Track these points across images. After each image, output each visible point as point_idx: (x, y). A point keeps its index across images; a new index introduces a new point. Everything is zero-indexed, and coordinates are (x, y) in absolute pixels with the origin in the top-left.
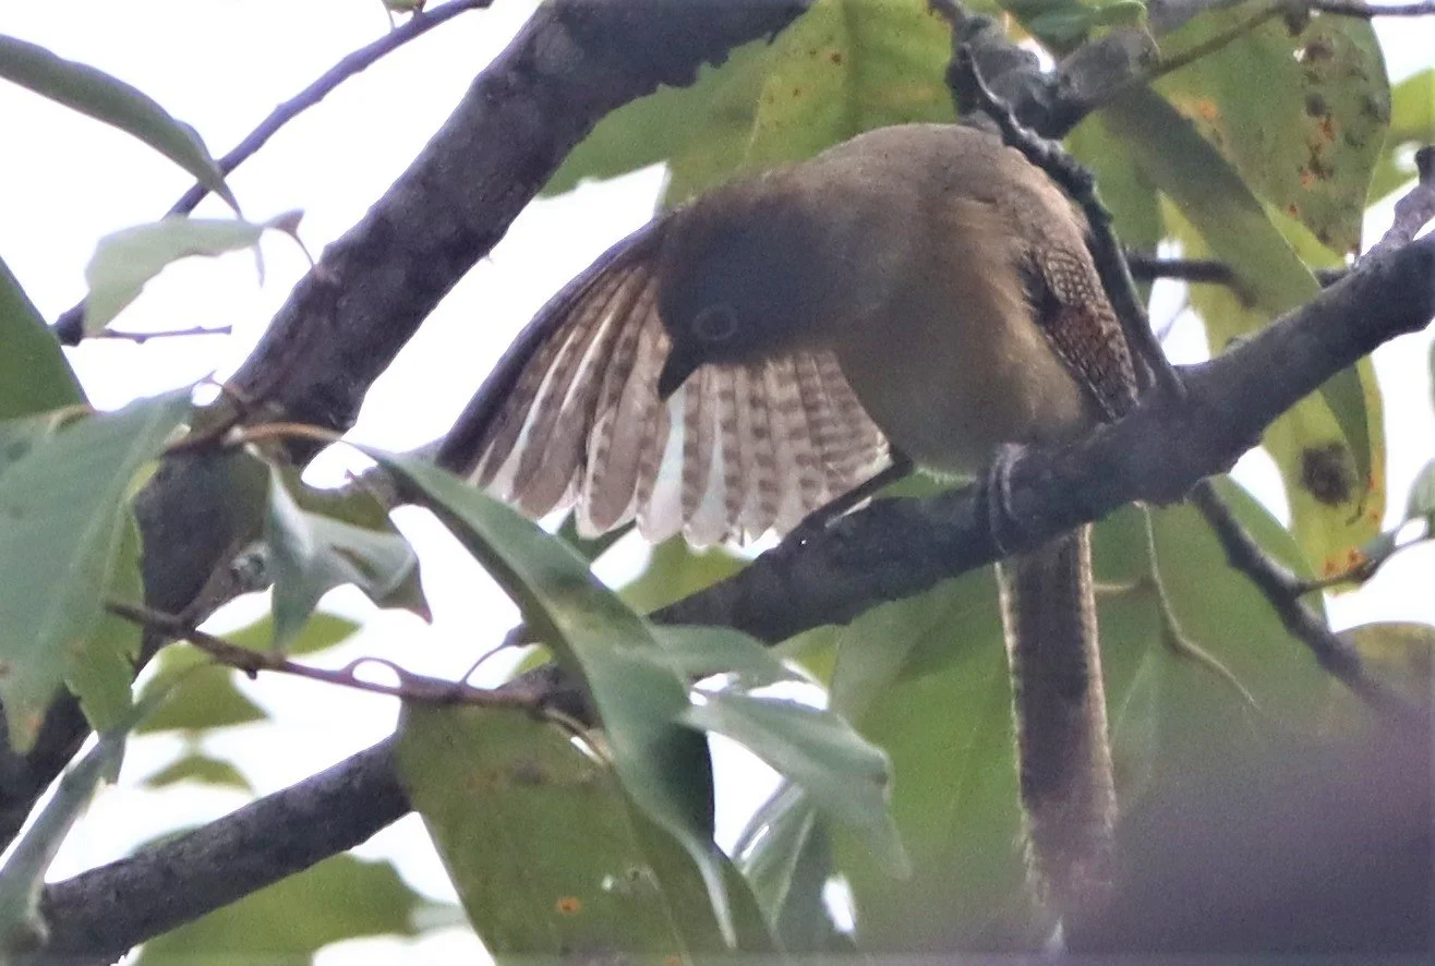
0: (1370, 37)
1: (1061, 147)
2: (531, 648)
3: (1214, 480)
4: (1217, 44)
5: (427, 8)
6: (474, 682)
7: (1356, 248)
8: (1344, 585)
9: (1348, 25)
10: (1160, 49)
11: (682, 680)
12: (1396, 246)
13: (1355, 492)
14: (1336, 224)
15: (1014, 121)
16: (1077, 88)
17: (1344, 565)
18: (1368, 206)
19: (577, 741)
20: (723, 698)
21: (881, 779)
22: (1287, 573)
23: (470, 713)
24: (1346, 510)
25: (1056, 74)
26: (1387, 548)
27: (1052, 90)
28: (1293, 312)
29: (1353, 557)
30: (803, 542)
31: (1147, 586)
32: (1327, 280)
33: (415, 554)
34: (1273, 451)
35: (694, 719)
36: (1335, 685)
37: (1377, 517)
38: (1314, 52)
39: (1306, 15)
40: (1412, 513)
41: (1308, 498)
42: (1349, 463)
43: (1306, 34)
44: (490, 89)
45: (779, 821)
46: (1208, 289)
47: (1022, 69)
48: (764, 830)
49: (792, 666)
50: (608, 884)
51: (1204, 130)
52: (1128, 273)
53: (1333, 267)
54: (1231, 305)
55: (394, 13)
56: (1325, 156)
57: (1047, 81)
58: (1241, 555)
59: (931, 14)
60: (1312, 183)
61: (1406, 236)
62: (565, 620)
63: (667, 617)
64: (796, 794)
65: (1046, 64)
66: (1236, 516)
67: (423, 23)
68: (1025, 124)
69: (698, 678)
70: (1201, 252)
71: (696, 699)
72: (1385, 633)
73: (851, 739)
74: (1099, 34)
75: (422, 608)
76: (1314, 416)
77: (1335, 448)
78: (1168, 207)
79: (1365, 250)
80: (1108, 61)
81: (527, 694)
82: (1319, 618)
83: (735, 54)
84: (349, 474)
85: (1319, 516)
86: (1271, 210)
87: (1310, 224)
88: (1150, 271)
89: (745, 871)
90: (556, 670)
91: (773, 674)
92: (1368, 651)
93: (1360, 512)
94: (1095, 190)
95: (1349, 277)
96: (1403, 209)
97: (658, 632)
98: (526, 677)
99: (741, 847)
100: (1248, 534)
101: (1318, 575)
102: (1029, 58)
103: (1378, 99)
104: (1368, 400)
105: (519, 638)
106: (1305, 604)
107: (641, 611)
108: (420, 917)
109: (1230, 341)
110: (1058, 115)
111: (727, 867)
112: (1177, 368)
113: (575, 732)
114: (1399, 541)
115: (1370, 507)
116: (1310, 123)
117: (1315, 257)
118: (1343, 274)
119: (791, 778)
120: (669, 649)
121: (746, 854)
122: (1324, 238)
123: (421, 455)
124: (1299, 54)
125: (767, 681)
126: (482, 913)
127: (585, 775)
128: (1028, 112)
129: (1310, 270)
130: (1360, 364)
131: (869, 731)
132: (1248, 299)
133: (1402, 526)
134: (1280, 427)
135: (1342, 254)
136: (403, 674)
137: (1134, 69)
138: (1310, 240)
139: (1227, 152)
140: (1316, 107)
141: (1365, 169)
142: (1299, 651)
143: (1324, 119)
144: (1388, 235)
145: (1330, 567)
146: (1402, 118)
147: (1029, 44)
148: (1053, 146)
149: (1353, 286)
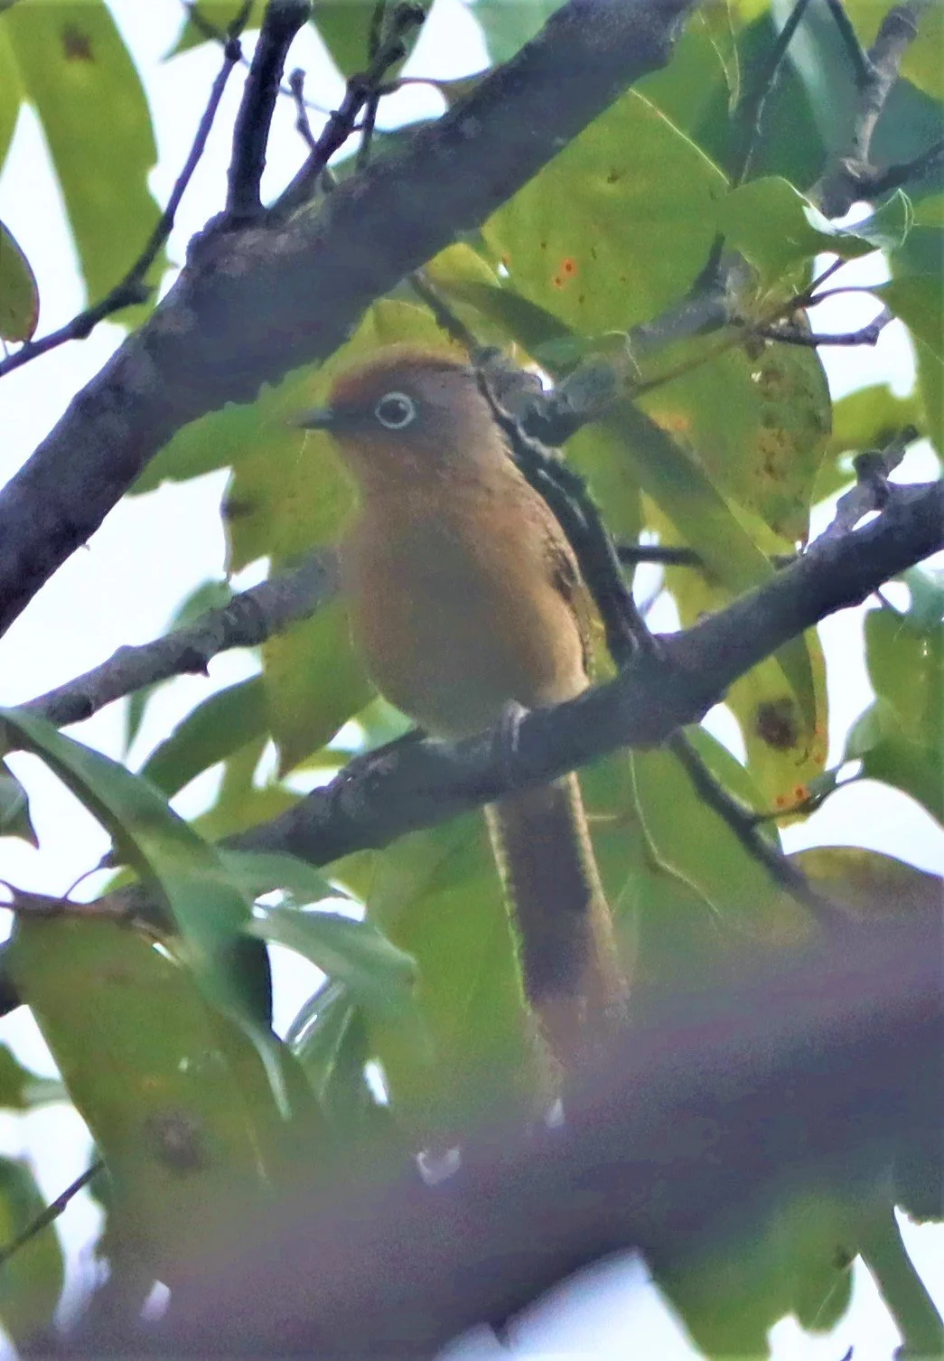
0: (817, 361)
1: (560, 454)
2: (116, 871)
3: (687, 730)
4: (691, 366)
5: (36, 338)
6: (73, 897)
7: (804, 537)
8: (793, 817)
9: (797, 352)
10: (642, 371)
11: (245, 897)
12: (838, 536)
13: (802, 740)
14: (789, 516)
15: (521, 432)
16: (573, 404)
17: (792, 799)
18: (816, 502)
19: (158, 946)
20: (278, 912)
21: (411, 980)
22: (747, 806)
23: (72, 924)
24: (794, 754)
25: (554, 392)
26: (829, 785)
27: (553, 405)
28: (753, 590)
29: (800, 793)
30: (349, 779)
31: (630, 817)
32: (780, 563)
33: (26, 794)
34: (733, 706)
35: (254, 930)
36: (786, 900)
37: (821, 759)
38: (769, 374)
39: (762, 343)
40: (849, 756)
41: (762, 743)
42: (797, 715)
43: (764, 359)
44: (86, 405)
45: (325, 1012)
46: (680, 570)
47: (528, 388)
48: (314, 1018)
49: (336, 885)
50: (184, 1065)
51: (678, 440)
52: (616, 558)
53: (785, 552)
54: (700, 584)
55: (8, 343)
56: (776, 462)
57: (548, 398)
58: (708, 791)
59: (452, 342)
60: (766, 482)
61: (846, 528)
62: (150, 847)
63: (234, 843)
64: (336, 992)
65: (548, 384)
66: (704, 759)
67: (31, 351)
68: (530, 434)
69: (258, 895)
70: (675, 540)
71: (258, 913)
72: (826, 854)
73: (385, 946)
74: (591, 359)
75: (32, 838)
76: (768, 677)
77: (786, 703)
78: (648, 504)
79: (812, 538)
80: (599, 383)
81: (119, 908)
82: (775, 846)
83: (290, 376)
85: (772, 757)
86: (732, 504)
87: (766, 517)
88: (635, 555)
89: (297, 1052)
90: (141, 887)
91: (323, 892)
92: (813, 870)
93: (807, 755)
94: (589, 490)
95: (798, 561)
96: (844, 505)
97: (229, 859)
98: (115, 891)
99: (294, 1031)
100: (714, 773)
101: (772, 806)
102: (534, 379)
103: (822, 413)
104: (813, 663)
105: (109, 861)
106: (762, 832)
107: (211, 836)
108: (28, 1092)
109: (700, 615)
110: (556, 426)
111: (282, 1049)
112: (658, 637)
113: (156, 939)
114: (839, 779)
115: (815, 750)
116: (763, 432)
117: (771, 543)
118: (795, 558)
119: (333, 979)
120: (234, 871)
121: (298, 1038)
122: (776, 528)
123: (29, 708)
124: (756, 377)
125: (317, 898)
127: (165, 975)
128: (533, 424)
129: (766, 554)
130: (808, 633)
131: (401, 935)
132: (713, 578)
133: (840, 767)
134: (741, 687)
135: (793, 542)
136: (16, 892)
137: (620, 390)
138: (764, 530)
139: (696, 458)
140: (769, 421)
141: (810, 470)
142: (755, 872)
143: (776, 431)
144: (831, 526)
145: (780, 801)
146: (842, 428)
147: (533, 368)
148: (554, 453)
149: (802, 569)
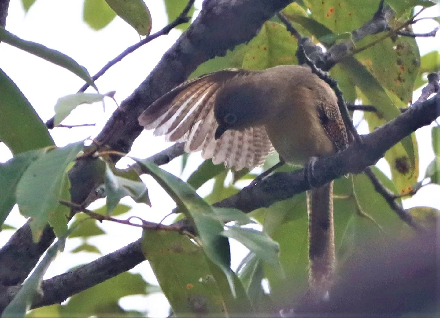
0: (415, 43)
1: (328, 74)
2: (179, 214)
3: (371, 167)
4: (373, 44)
5: (150, 35)
6: (163, 223)
7: (411, 102)
8: (407, 197)
9: (408, 39)
10: (356, 46)
11: (222, 223)
12: (422, 101)
13: (410, 171)
14: (405, 95)
15: (315, 66)
16: (333, 57)
17: (407, 191)
18: (414, 90)
19: (192, 240)
20: (233, 228)
21: (277, 251)
22: (391, 193)
23: (163, 232)
24: (408, 175)
25: (327, 53)
26: (420, 186)
27: (326, 57)
28: (393, 120)
29: (409, 189)
30: (256, 184)
31: (352, 196)
32: (403, 111)
33: (147, 188)
34: (387, 159)
35: (225, 234)
36: (405, 224)
37: (416, 177)
38: (399, 47)
39: (397, 36)
40: (427, 176)
41: (396, 172)
42: (409, 162)
43: (397, 41)
44: (168, 57)
45: (249, 262)
46: (369, 113)
47: (317, 52)
48: (245, 265)
49: (252, 219)
50: (201, 280)
51: (368, 69)
52: (347, 109)
53: (404, 107)
54: (375, 118)
55: (141, 36)
56: (401, 76)
57: (325, 55)
58: (378, 188)
59: (291, 36)
60: (399, 84)
61: (425, 98)
62: (189, 206)
63: (217, 205)
64: (253, 255)
65: (324, 50)
66: (377, 177)
67: (149, 39)
68: (318, 67)
69: (226, 222)
70: (367, 103)
71: (225, 228)
72: (419, 210)
73: (269, 240)
74: (339, 42)
75: (149, 204)
76: (399, 149)
77: (405, 158)
78: (358, 91)
79: (413, 102)
80: (342, 49)
81: (178, 227)
82: (401, 206)
83: (237, 47)
84: (128, 165)
85: (400, 177)
86: (387, 91)
87: (398, 95)
88: (353, 108)
89: (239, 277)
90: (186, 220)
91: (247, 222)
92: (414, 215)
93: (412, 176)
94: (338, 86)
95: (409, 110)
96: (424, 91)
97: (215, 210)
98: (178, 222)
99: (238, 269)
100: (380, 182)
101: (400, 193)
102: (319, 49)
103: (417, 60)
104: (414, 145)
105: (175, 211)
106: (396, 202)
107: (210, 203)
108: (148, 289)
109: (375, 128)
110: (327, 64)
111: (234, 275)
112: (360, 135)
113: (192, 238)
114: (423, 184)
115: (415, 174)
116: (398, 67)
117: (399, 105)
118: (407, 109)
119: (252, 251)
120: (218, 214)
121: (240, 272)
122: (402, 99)
123: (148, 160)
124: (395, 48)
125: (245, 223)
126: (166, 289)
127: (194, 249)
128: (319, 64)
129: (398, 108)
130: (412, 134)
131: (274, 237)
132: (380, 116)
133: (424, 180)
134: (389, 153)
135: (407, 104)
136: (143, 221)
137: (349, 52)
138: (398, 99)
139: (375, 75)
140: (399, 62)
141: (413, 80)
142: (394, 215)
143: (401, 66)
144: (420, 98)
145: (403, 191)
146: (424, 65)
147: (319, 45)
148: (326, 73)
149: (410, 112)
